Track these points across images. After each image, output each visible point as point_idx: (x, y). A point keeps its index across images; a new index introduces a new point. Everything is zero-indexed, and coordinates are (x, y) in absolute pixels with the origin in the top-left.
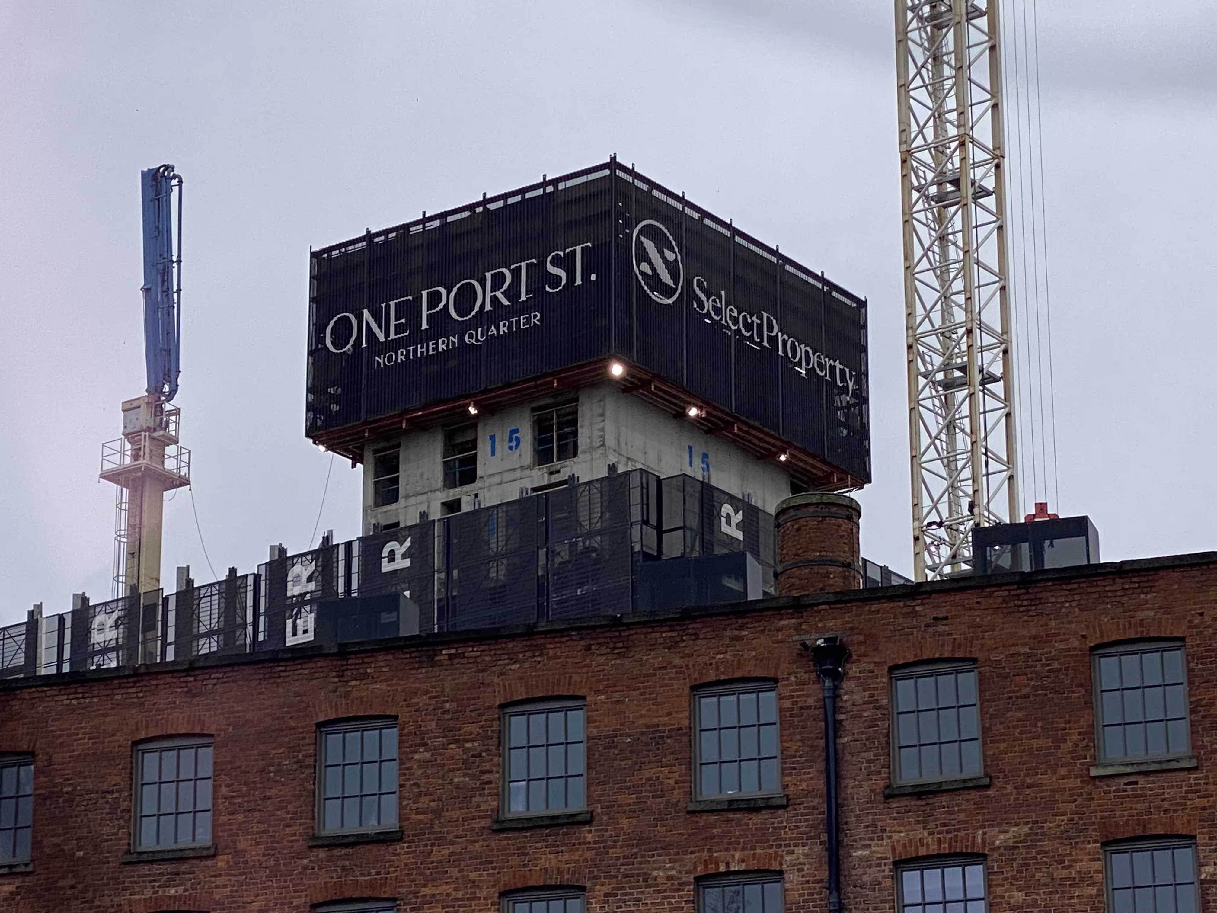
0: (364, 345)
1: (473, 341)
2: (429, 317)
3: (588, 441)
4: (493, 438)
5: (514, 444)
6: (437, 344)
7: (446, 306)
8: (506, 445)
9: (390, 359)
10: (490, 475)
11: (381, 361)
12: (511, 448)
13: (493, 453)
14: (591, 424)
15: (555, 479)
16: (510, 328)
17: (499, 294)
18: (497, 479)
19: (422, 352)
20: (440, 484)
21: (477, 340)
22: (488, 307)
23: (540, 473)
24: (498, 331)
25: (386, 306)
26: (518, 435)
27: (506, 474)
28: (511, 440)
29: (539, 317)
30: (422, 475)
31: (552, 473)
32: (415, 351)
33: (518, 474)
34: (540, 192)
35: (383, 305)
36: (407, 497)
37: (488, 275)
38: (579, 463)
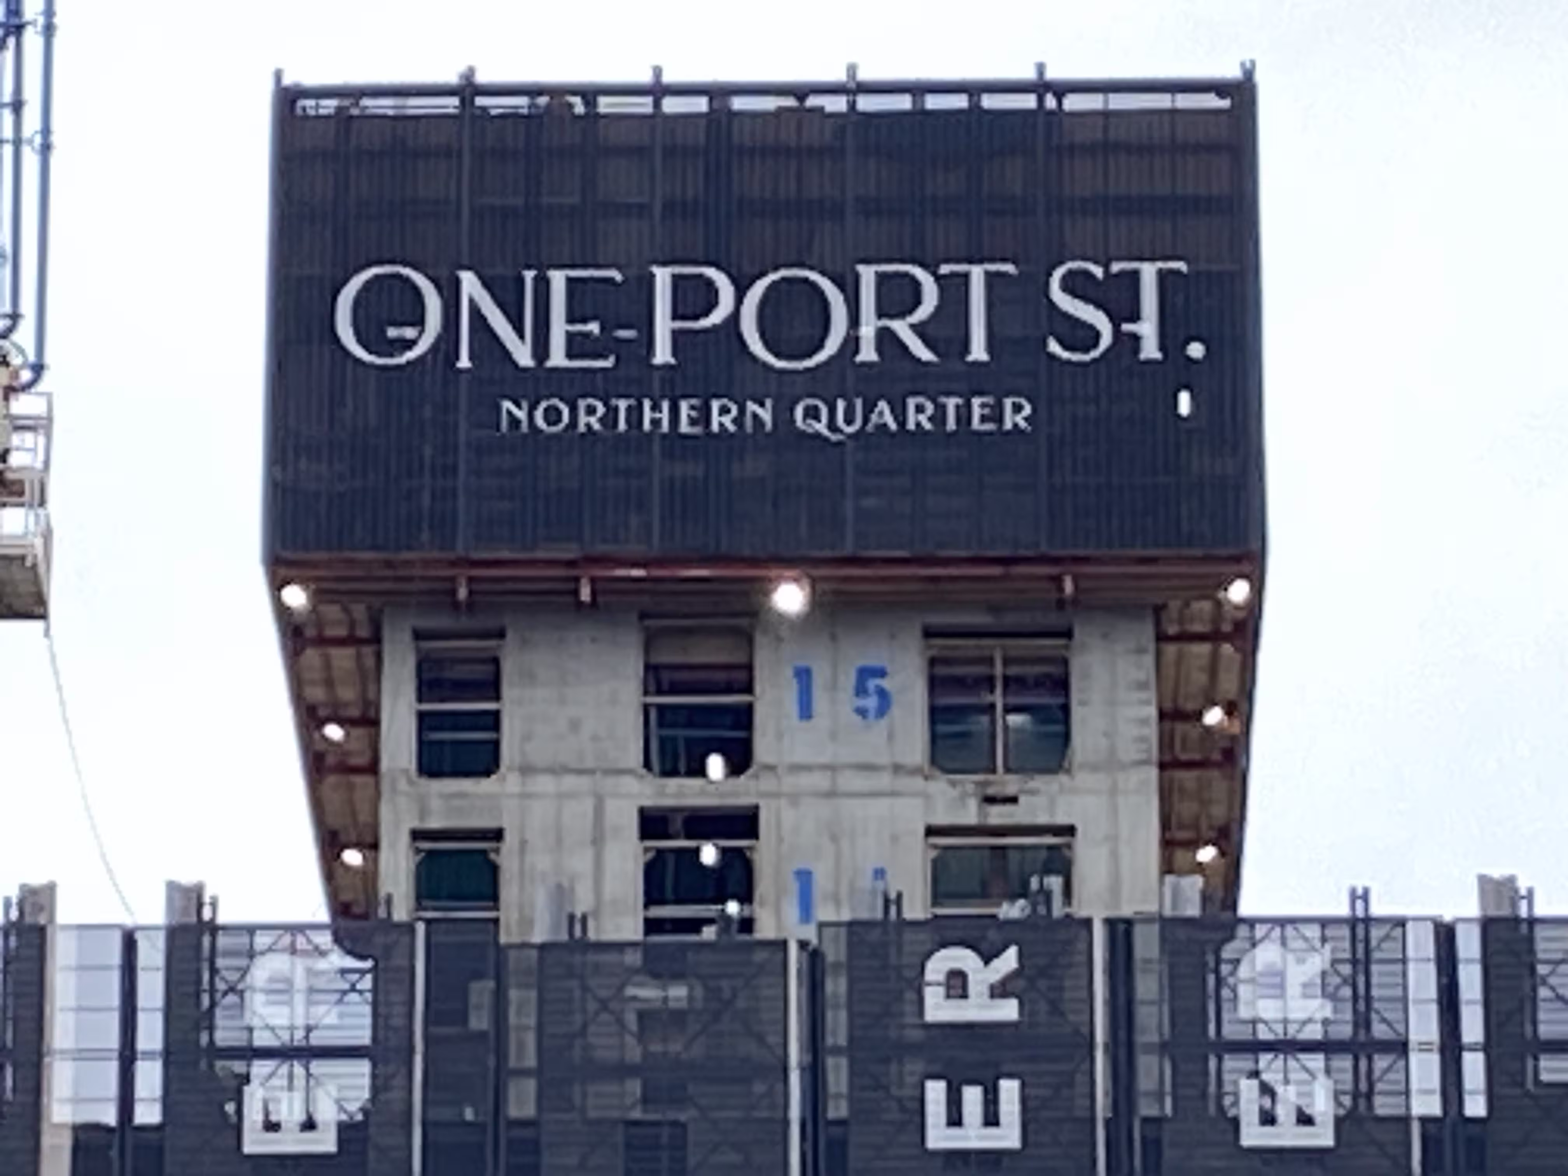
0: (464, 362)
1: (821, 427)
2: (677, 336)
3: (1103, 742)
4: (804, 675)
5: (871, 702)
6: (706, 411)
7: (735, 317)
8: (847, 699)
9: (552, 416)
10: (797, 768)
11: (521, 415)
12: (862, 712)
13: (806, 711)
14: (1112, 703)
15: (998, 815)
16: (939, 417)
17: (901, 328)
18: (820, 781)
19: (656, 423)
20: (634, 756)
21: (832, 426)
22: (868, 353)
23: (954, 793)
24: (902, 422)
25: (536, 279)
26: (885, 683)
27: (848, 774)
28: (861, 690)
29: (1027, 410)
30: (575, 725)
31: (990, 800)
32: (635, 413)
33: (884, 781)
34: (1029, 101)
35: (529, 275)
36: (526, 770)
37: (868, 274)
38: (1074, 791)
